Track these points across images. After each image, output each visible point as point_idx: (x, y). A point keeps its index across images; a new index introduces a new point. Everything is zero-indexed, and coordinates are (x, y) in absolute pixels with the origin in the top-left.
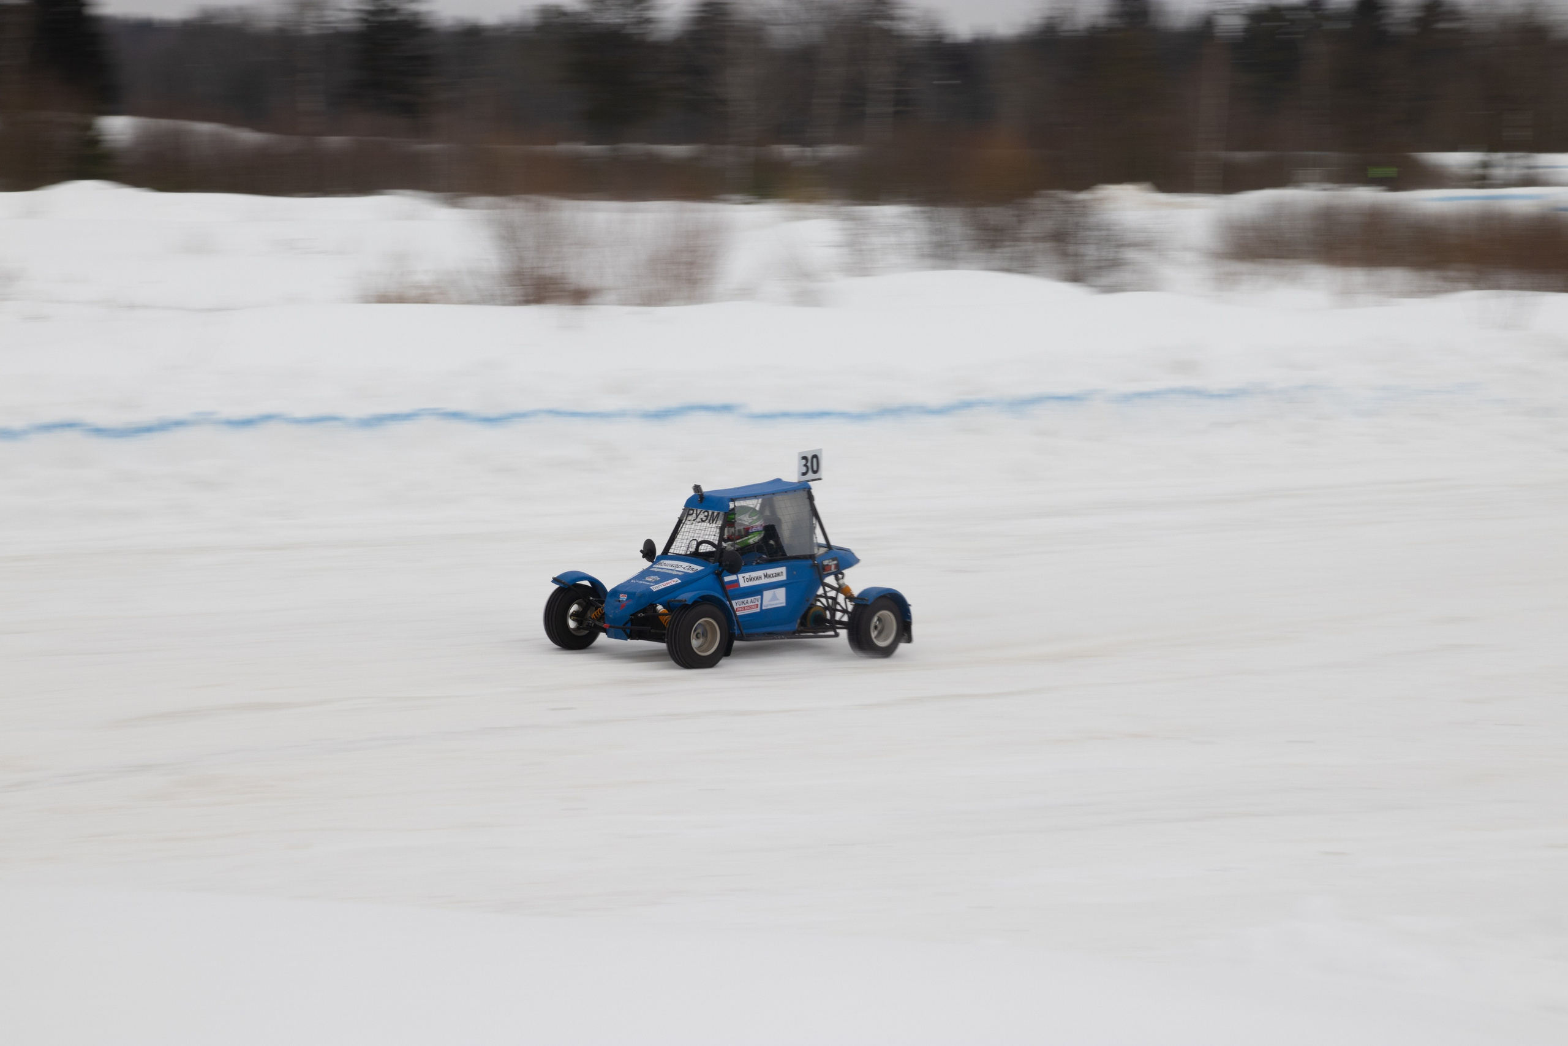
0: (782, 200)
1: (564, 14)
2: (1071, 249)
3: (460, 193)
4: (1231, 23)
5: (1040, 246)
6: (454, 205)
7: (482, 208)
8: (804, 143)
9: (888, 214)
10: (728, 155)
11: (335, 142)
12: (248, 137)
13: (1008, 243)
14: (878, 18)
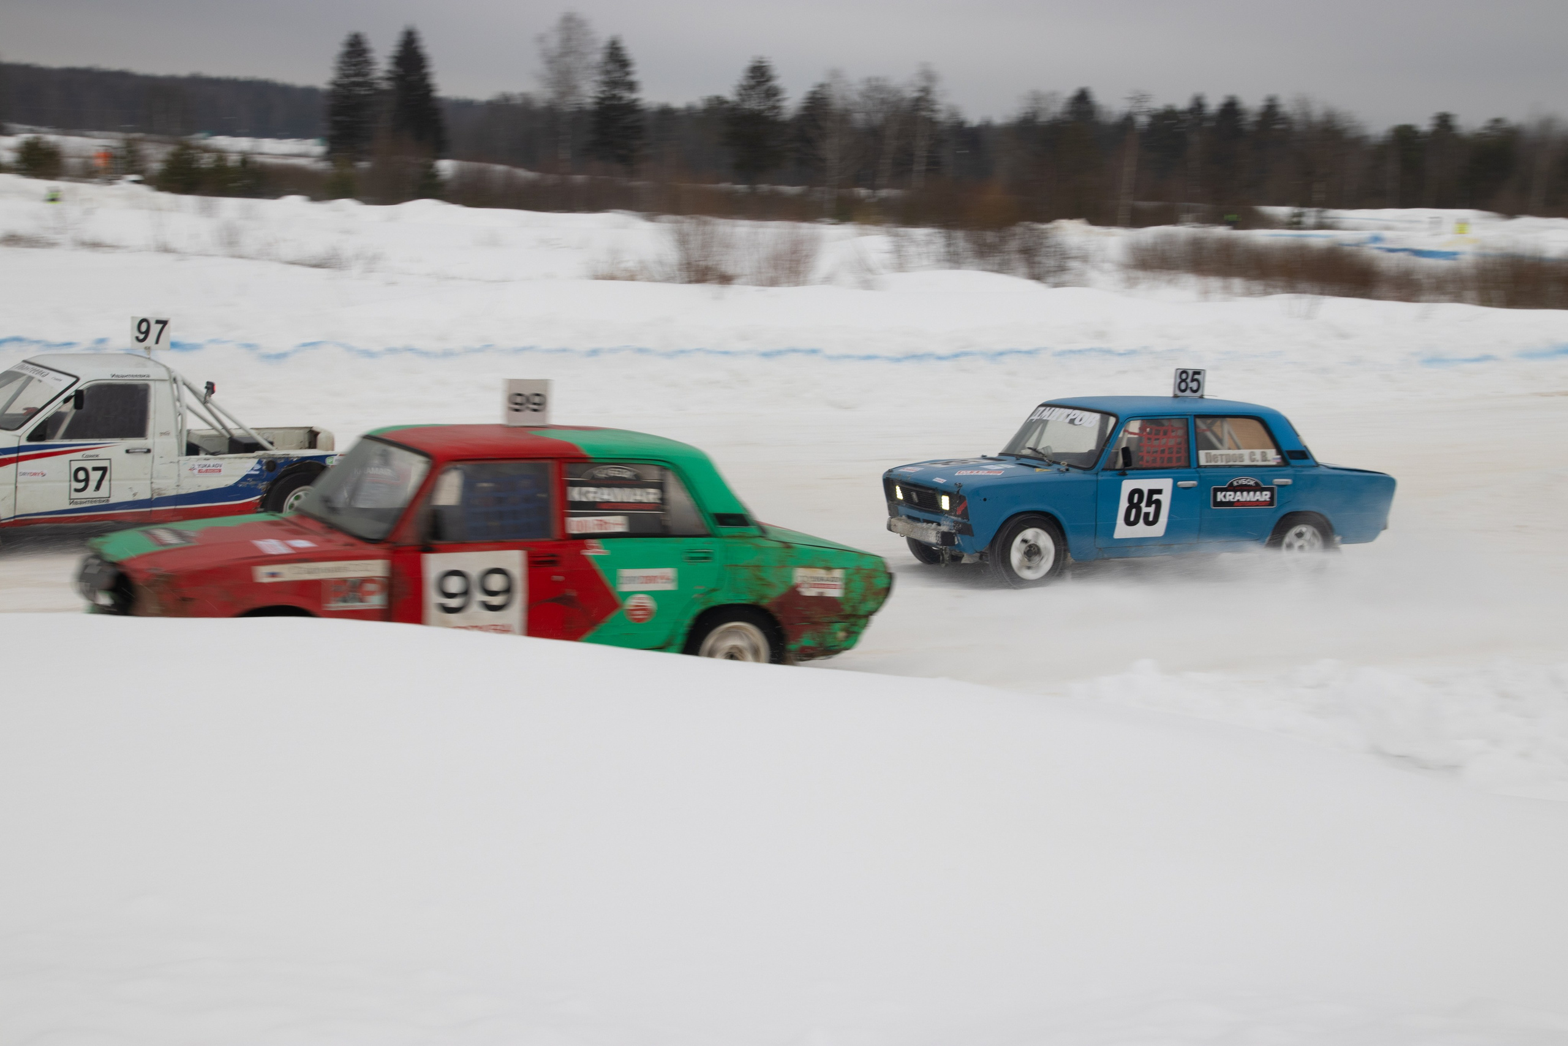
0: (857, 222)
1: (727, 102)
2: (1037, 259)
3: (656, 213)
4: (1143, 120)
5: (1017, 256)
6: (650, 219)
7: (669, 222)
8: (873, 187)
9: (920, 233)
10: (822, 194)
11: (579, 178)
12: (524, 174)
13: (998, 254)
14: (923, 110)
